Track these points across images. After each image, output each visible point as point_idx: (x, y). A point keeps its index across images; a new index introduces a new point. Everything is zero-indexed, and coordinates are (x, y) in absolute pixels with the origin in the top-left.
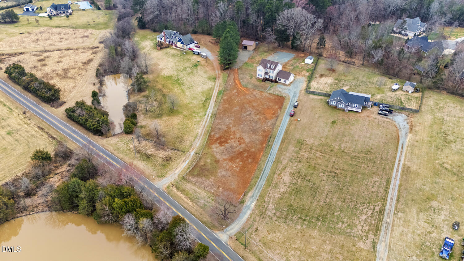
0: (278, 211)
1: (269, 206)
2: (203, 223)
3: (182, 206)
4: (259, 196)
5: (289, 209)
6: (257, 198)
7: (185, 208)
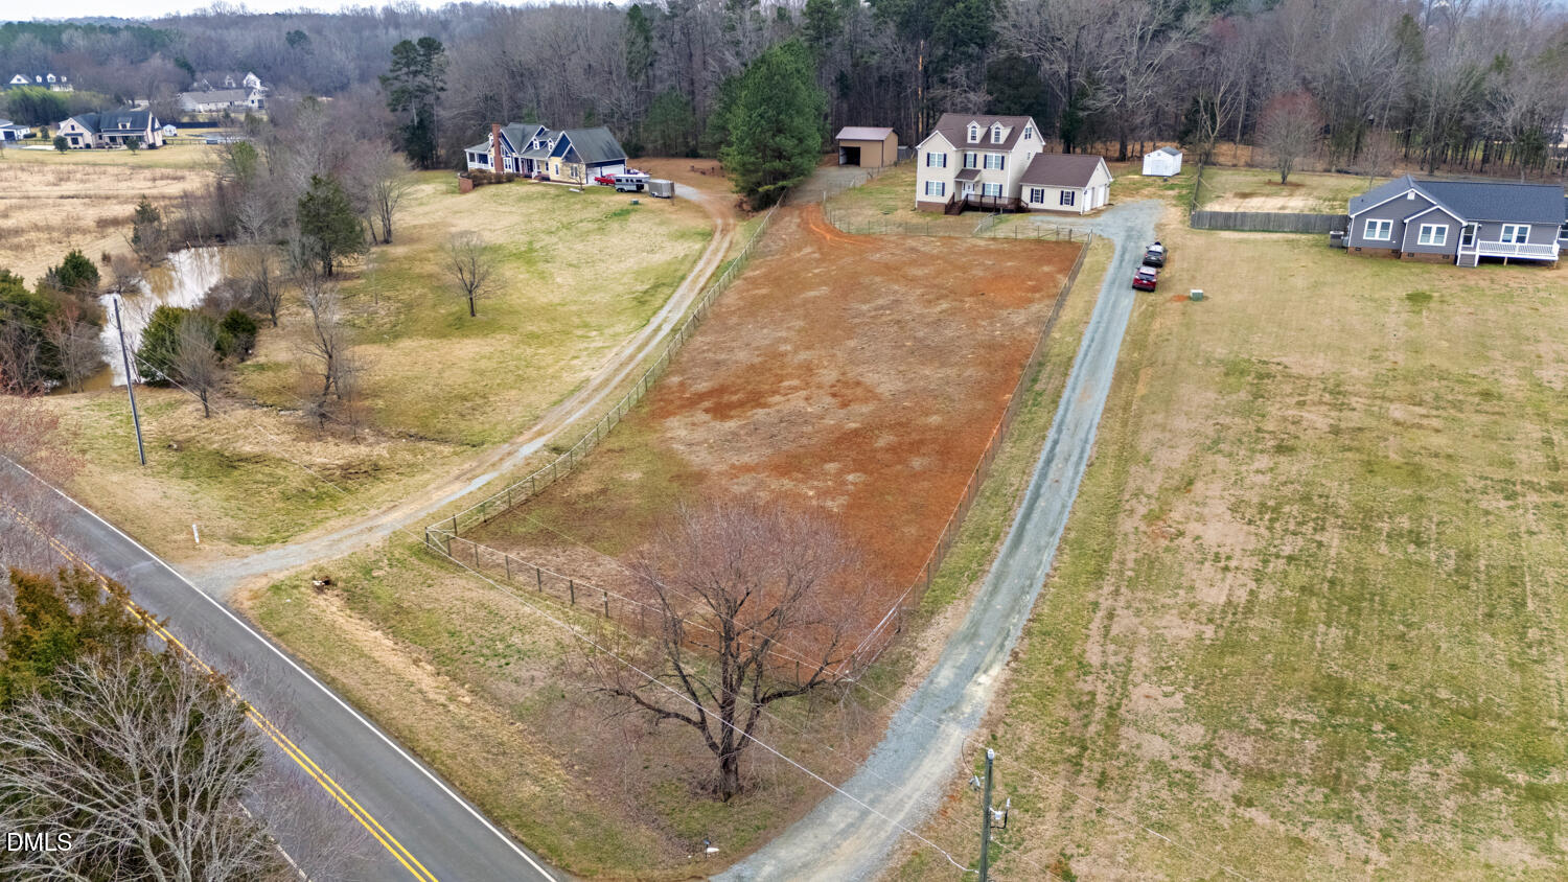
0: (1230, 727)
1: (1136, 694)
2: (497, 823)
3: (346, 695)
4: (1028, 633)
5: (1332, 712)
6: (1009, 645)
7: (359, 706)
